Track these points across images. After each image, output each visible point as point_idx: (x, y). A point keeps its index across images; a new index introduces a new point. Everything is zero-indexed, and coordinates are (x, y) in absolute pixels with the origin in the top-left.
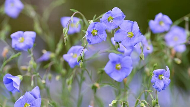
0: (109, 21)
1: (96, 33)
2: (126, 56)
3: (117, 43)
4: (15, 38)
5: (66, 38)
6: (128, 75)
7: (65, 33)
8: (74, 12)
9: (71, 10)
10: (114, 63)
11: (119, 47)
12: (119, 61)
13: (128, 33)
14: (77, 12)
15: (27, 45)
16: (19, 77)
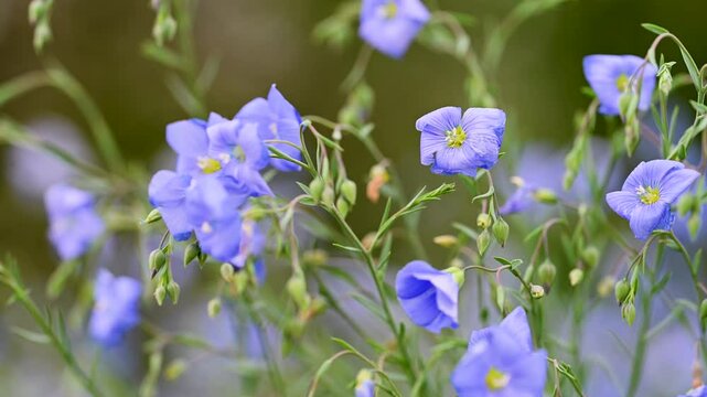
4: (429, 128)
5: (633, 131)
7: (626, 110)
8: (657, 35)
9: (645, 25)
14: (668, 34)
15: (477, 154)
16: (454, 275)
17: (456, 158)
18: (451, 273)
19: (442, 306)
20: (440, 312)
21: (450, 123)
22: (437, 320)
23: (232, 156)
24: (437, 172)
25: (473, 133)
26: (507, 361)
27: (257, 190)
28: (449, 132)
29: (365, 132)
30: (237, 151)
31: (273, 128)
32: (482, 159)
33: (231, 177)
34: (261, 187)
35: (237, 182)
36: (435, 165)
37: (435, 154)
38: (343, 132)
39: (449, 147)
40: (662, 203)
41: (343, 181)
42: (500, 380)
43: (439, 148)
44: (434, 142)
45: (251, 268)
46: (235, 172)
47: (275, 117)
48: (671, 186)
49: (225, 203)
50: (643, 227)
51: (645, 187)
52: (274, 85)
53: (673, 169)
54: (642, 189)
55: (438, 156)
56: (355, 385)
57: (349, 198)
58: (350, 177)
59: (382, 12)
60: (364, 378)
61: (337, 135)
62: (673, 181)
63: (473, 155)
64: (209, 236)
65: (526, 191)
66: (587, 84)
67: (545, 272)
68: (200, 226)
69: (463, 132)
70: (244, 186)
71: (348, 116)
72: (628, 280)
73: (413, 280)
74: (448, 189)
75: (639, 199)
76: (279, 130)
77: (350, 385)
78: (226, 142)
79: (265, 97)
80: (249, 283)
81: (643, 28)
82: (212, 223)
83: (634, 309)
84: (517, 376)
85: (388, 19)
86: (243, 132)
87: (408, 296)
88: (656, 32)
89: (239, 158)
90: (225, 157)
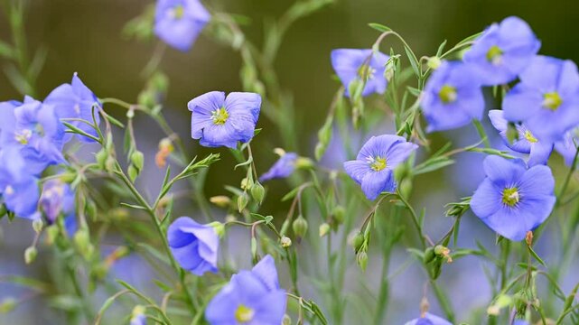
0: (490, 61)
1: (452, 96)
2: (537, 163)
3: (512, 124)
4: (198, 109)
5: (359, 111)
6: (542, 221)
7: (354, 93)
8: (381, 33)
9: (371, 25)
10: (500, 184)
11: (517, 137)
12: (515, 179)
13: (543, 97)
14: (392, 32)
15: (236, 131)
16: (215, 229)
17: (219, 134)
18: (212, 227)
19: (203, 254)
20: (202, 260)
21: (216, 104)
22: (201, 265)
23: (33, 132)
24: (204, 144)
25: (233, 113)
26: (253, 300)
27: (55, 159)
28: (214, 112)
29: (156, 110)
30: (38, 128)
31: (77, 108)
32: (241, 134)
33: (33, 149)
34: (57, 157)
35: (38, 152)
36: (203, 138)
37: (203, 130)
38: (136, 112)
39: (214, 124)
40: (387, 170)
41: (133, 152)
42: (247, 314)
43: (206, 125)
44: (202, 120)
45: (62, 222)
46: (36, 145)
47: (78, 99)
48: (394, 156)
49: (24, 170)
50: (372, 190)
51: (375, 157)
52: (75, 74)
53: (398, 142)
54: (371, 159)
55: (205, 131)
56: (130, 318)
57: (138, 166)
58: (139, 148)
59: (171, 14)
60: (139, 312)
61: (130, 114)
62: (397, 151)
63: (233, 131)
64: (12, 197)
65: (286, 160)
66: (334, 72)
67: (298, 226)
68: (4, 188)
69: (226, 112)
70: (44, 156)
71: (146, 98)
72: (362, 232)
73: (180, 233)
74: (214, 158)
75: (371, 168)
76: (81, 110)
77: (127, 318)
78: (29, 121)
79: (70, 82)
80: (60, 234)
81: (370, 28)
82: (15, 187)
83: (366, 257)
84: (261, 311)
85: (177, 19)
86: (41, 112)
87: (179, 246)
88: (381, 30)
89: (39, 133)
90: (28, 132)
